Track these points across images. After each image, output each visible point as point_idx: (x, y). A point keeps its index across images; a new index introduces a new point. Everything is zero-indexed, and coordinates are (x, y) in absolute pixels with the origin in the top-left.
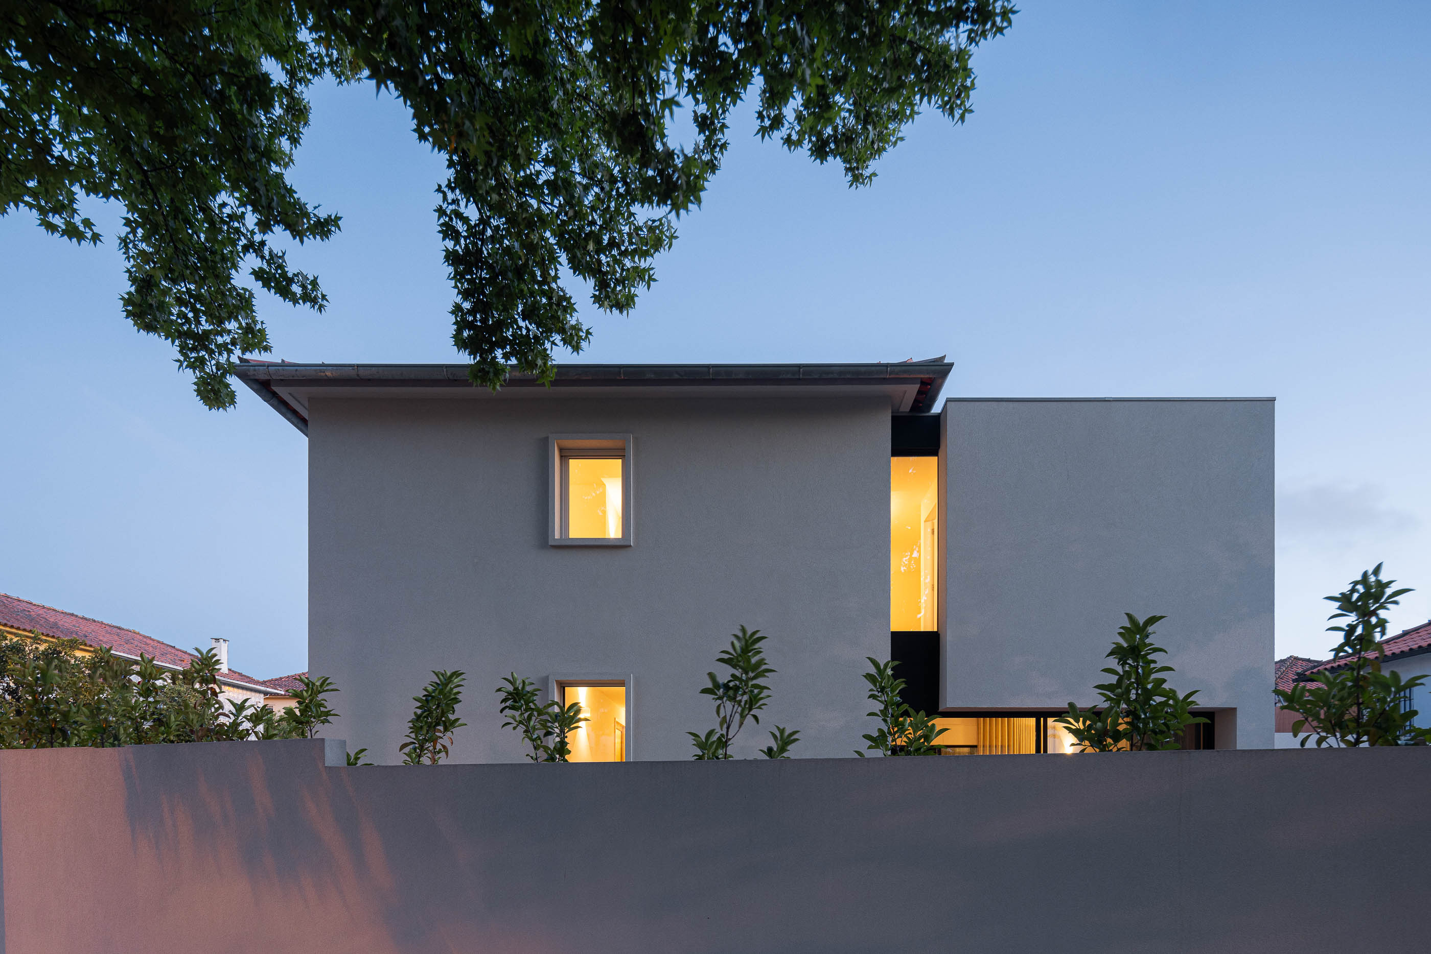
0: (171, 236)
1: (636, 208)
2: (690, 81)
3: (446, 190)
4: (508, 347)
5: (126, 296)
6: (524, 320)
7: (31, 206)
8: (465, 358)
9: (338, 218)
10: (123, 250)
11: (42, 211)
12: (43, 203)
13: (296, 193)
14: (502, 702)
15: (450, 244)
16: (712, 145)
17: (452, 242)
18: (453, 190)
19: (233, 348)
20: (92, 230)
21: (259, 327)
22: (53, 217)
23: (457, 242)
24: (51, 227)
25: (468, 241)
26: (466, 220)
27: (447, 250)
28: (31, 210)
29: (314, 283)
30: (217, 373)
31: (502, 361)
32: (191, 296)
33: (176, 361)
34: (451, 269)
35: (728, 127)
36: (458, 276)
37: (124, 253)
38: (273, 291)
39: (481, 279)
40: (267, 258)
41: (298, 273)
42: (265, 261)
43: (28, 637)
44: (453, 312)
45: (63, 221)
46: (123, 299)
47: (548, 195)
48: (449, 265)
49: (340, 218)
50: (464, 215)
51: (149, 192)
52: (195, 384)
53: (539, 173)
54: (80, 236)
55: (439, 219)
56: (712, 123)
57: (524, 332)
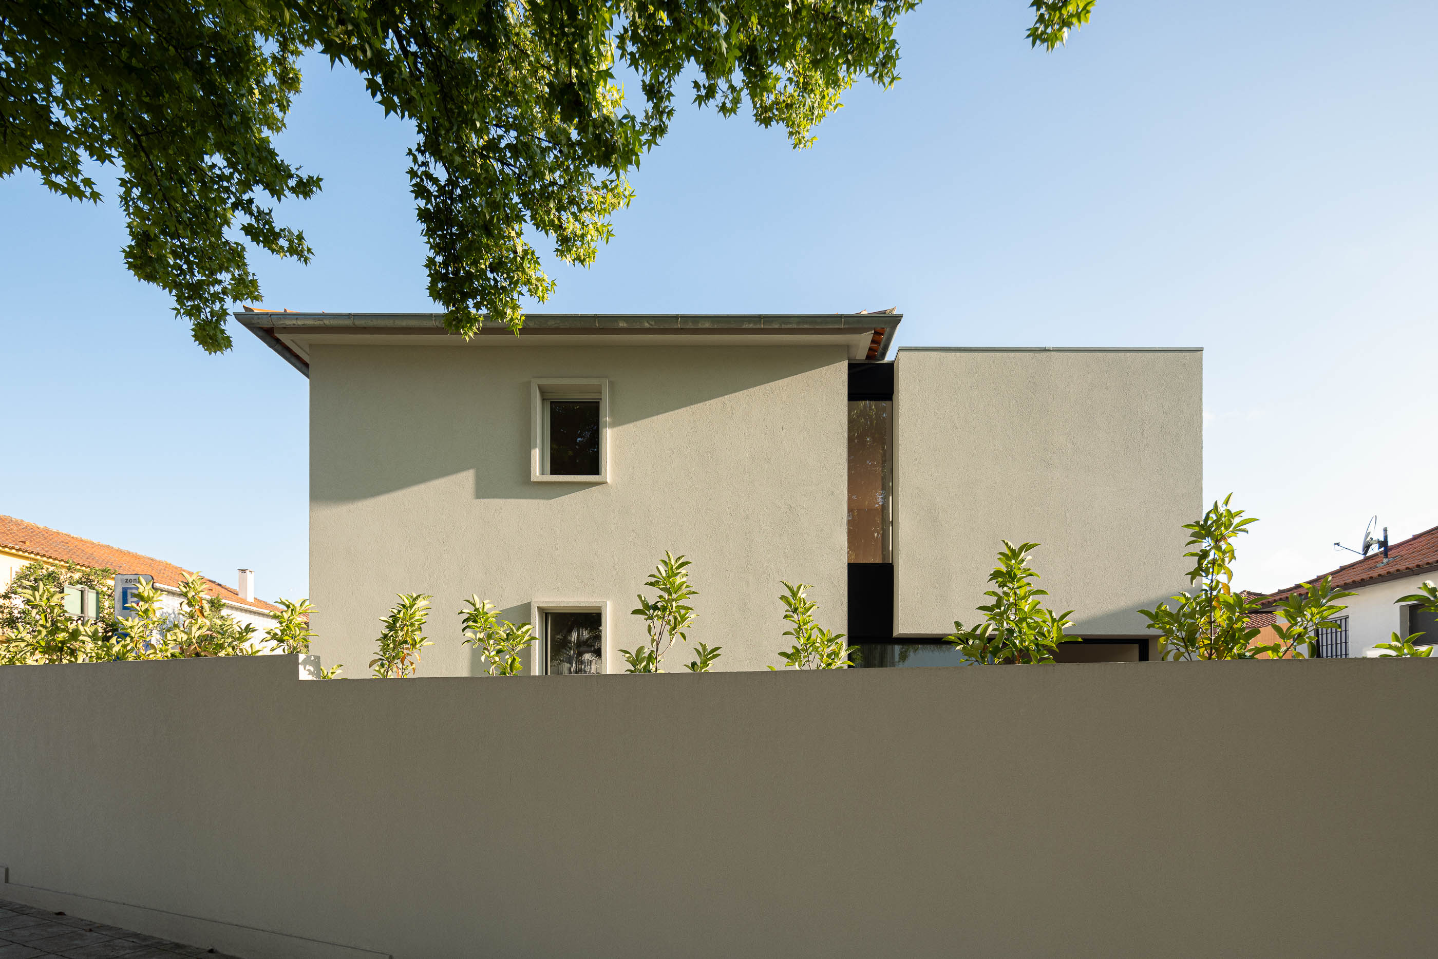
0: (164, 195)
1: (593, 169)
2: (632, 54)
3: (416, 153)
4: (478, 297)
5: (128, 250)
6: (492, 272)
7: (34, 167)
8: (439, 308)
9: (319, 180)
10: (124, 208)
11: (45, 171)
12: (46, 164)
13: (278, 155)
14: (464, 622)
15: (422, 203)
16: (659, 111)
17: (424, 201)
18: (423, 153)
19: (225, 297)
20: (91, 188)
21: (250, 278)
22: (56, 177)
23: (429, 201)
24: (55, 186)
25: (438, 200)
26: (435, 181)
27: (419, 209)
28: (34, 170)
29: (300, 237)
30: (212, 320)
31: (473, 311)
32: (185, 250)
33: (173, 309)
34: (424, 226)
35: (673, 96)
36: (430, 232)
37: (125, 210)
38: (261, 245)
39: (452, 234)
40: (255, 214)
41: (285, 229)
42: (253, 217)
43: (63, 566)
44: (427, 266)
45: (65, 180)
46: (124, 251)
47: (510, 158)
48: (422, 222)
49: (321, 180)
50: (434, 176)
51: (142, 154)
52: (193, 330)
53: (501, 137)
54: (81, 195)
55: (411, 181)
56: (659, 91)
57: (492, 283)
